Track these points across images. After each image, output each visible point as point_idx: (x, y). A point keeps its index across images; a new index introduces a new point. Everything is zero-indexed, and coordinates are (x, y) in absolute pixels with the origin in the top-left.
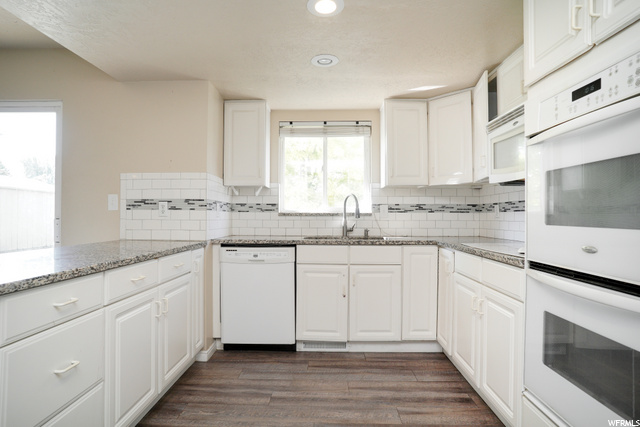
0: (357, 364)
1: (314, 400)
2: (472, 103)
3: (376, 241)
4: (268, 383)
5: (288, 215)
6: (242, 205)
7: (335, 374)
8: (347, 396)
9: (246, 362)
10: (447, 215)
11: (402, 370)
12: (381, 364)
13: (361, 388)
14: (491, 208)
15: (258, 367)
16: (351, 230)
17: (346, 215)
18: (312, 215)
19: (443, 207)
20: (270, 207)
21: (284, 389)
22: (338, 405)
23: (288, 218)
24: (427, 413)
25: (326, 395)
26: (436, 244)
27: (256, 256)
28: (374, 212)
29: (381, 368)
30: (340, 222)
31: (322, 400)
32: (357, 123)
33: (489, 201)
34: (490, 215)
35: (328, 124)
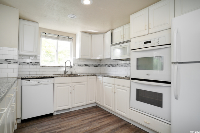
0: (76, 114)
1: (72, 128)
2: (104, 38)
3: (76, 75)
4: (52, 128)
5: (44, 67)
6: (23, 62)
7: (72, 119)
8: (81, 124)
9: (36, 124)
10: (93, 67)
11: (90, 112)
12: (83, 112)
13: (83, 120)
14: (105, 65)
15: (43, 124)
16: (67, 72)
17: (66, 67)
18: (53, 67)
19: (92, 65)
20: (36, 64)
21: (59, 128)
22: (80, 127)
23: (44, 68)
24: (104, 121)
25: (74, 125)
26: (96, 75)
27: (39, 82)
28: (74, 66)
29: (84, 113)
30: (64, 69)
31: (75, 127)
32: (69, 37)
33: (104, 64)
34: (104, 67)
35: (59, 36)
